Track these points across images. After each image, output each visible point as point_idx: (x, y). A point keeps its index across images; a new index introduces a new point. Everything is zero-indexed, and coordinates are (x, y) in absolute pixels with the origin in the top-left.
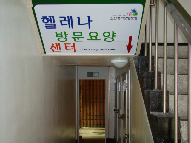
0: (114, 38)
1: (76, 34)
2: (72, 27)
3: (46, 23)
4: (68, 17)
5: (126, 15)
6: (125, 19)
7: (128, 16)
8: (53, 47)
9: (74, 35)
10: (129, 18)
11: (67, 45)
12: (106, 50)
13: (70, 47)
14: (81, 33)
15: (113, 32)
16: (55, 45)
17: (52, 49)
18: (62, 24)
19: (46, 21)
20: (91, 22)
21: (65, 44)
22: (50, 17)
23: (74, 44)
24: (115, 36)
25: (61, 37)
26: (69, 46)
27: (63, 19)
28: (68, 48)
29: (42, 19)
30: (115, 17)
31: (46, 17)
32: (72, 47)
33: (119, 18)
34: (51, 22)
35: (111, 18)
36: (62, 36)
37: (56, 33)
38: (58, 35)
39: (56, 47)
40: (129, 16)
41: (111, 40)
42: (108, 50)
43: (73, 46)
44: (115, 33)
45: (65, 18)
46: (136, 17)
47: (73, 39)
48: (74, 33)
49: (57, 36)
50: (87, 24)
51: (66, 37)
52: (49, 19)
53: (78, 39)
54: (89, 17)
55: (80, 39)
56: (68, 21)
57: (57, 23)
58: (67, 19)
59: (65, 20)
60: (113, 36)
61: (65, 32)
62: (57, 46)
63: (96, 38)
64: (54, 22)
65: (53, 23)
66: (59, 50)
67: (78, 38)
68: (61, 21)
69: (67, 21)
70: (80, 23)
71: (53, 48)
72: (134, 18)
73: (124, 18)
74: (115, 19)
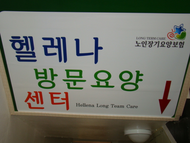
0: (139, 83)
1: (71, 74)
2: (65, 61)
3: (18, 51)
4: (58, 39)
5: (164, 39)
6: (163, 46)
7: (167, 40)
8: (30, 99)
9: (68, 76)
10: (169, 44)
11: (54, 96)
12: (123, 107)
13: (60, 99)
14: (81, 72)
15: (138, 72)
16: (33, 94)
17: (28, 102)
18: (47, 54)
19: (18, 45)
20: (99, 51)
21: (52, 94)
22: (26, 38)
23: (67, 94)
24: (141, 80)
25: (44, 79)
26: (58, 98)
27: (48, 43)
28: (55, 101)
29: (11, 41)
30: (144, 41)
31: (19, 37)
32: (63, 99)
33: (151, 44)
34: (28, 49)
35: (137, 42)
36: (46, 77)
37: (36, 70)
38: (40, 75)
39: (35, 99)
40: (169, 41)
41: (134, 87)
42: (125, 107)
43: (65, 97)
44: (142, 75)
45: (52, 40)
46: (182, 41)
47: (65, 84)
48: (68, 71)
49: (38, 78)
50: (92, 54)
51: (53, 79)
52: (23, 41)
53: (75, 84)
54: (96, 40)
55: (78, 84)
56: (59, 47)
57: (39, 50)
58: (56, 43)
59: (52, 46)
60: (138, 80)
61: (52, 70)
62: (37, 97)
63: (107, 83)
64: (33, 48)
65: (30, 50)
66: (40, 105)
67: (75, 82)
68: (46, 47)
69: (56, 47)
70: (81, 52)
71: (30, 101)
72: (178, 43)
73: (160, 45)
74: (144, 45)
